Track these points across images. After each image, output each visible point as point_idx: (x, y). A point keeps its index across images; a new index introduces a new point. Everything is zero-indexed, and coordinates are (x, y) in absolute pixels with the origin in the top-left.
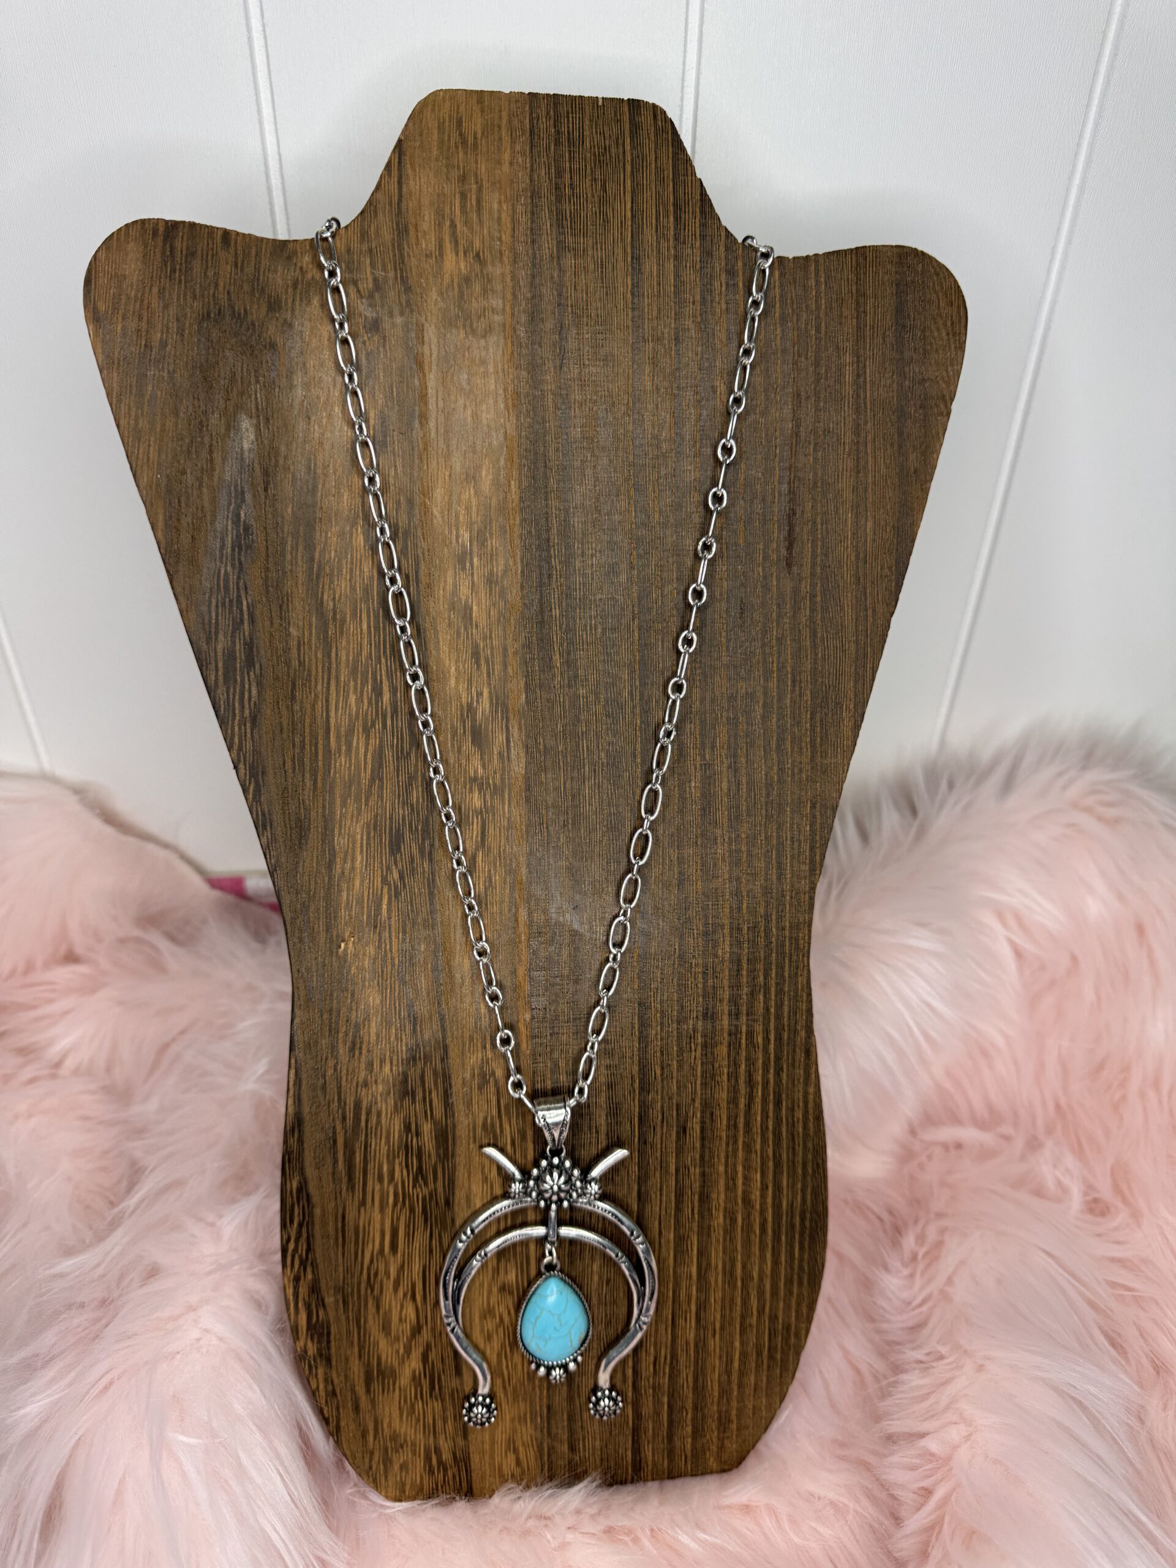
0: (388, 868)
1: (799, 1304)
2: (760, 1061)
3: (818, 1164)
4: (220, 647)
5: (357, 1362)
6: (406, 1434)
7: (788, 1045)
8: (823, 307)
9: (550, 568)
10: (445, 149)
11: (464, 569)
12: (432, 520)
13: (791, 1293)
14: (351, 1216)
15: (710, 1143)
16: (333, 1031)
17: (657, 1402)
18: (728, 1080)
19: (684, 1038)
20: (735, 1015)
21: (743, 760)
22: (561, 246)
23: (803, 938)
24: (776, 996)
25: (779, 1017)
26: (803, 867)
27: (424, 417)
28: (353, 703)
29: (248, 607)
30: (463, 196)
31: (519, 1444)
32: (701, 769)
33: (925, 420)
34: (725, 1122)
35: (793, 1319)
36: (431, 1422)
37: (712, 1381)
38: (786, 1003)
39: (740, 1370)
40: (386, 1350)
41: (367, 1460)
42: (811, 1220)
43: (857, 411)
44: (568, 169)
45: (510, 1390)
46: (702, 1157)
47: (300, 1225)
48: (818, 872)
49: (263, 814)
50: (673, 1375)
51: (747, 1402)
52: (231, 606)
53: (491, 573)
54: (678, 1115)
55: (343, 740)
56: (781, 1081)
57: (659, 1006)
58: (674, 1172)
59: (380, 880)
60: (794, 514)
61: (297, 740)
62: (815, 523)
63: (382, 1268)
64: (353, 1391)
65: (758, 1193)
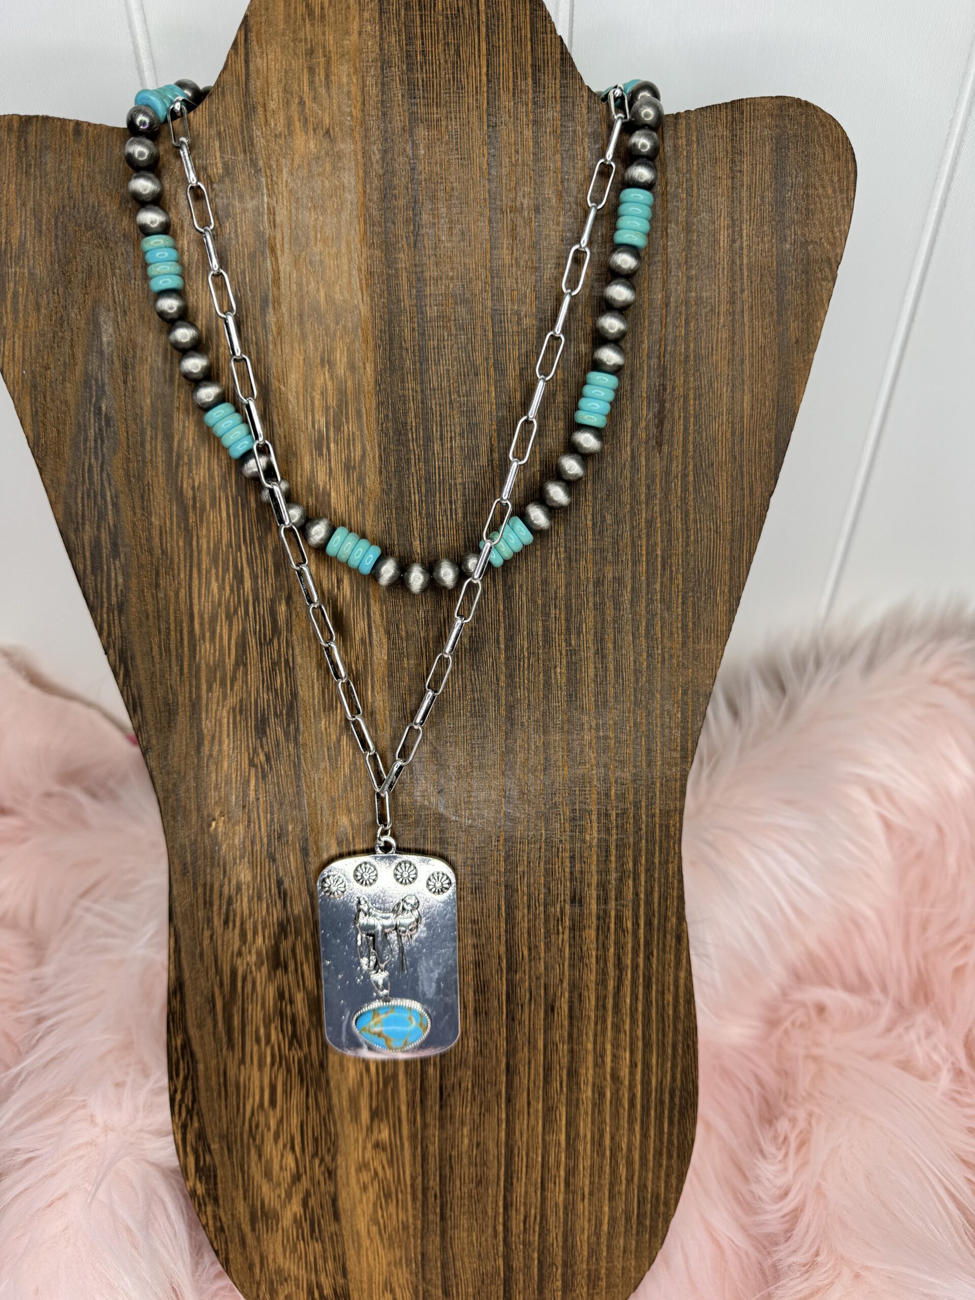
0: (255, 750)
1: (668, 1176)
2: (630, 945)
3: (688, 1045)
4: (86, 538)
5: (242, 1203)
6: (289, 1269)
7: (658, 930)
8: (695, 168)
9: (408, 451)
10: (292, 22)
11: (321, 454)
12: (287, 407)
13: (661, 1165)
14: (232, 1072)
15: (578, 1021)
16: (208, 904)
17: (527, 1257)
18: (597, 962)
19: (552, 920)
20: (603, 900)
21: (610, 645)
22: (414, 119)
23: (675, 825)
24: (646, 882)
25: (649, 903)
26: (674, 754)
27: (277, 302)
28: (216, 591)
29: (112, 498)
30: (311, 70)
31: (395, 1286)
32: (567, 655)
33: (807, 286)
34: (593, 1002)
35: (663, 1189)
36: (312, 1260)
37: (581, 1242)
38: (657, 889)
39: (609, 1233)
40: (268, 1194)
41: (255, 1290)
42: (681, 1097)
43: (733, 280)
44: (419, 35)
45: (385, 1236)
46: (570, 1035)
47: (186, 1078)
48: (690, 759)
49: (133, 699)
50: (543, 1234)
51: (616, 1263)
52: (95, 496)
53: (348, 459)
54: (545, 994)
55: (207, 626)
56: (651, 965)
57: (525, 889)
58: (542, 1048)
59: (247, 762)
60: (665, 389)
61: (163, 626)
62: (686, 398)
63: (262, 1120)
64: (240, 1229)
65: (627, 1070)
